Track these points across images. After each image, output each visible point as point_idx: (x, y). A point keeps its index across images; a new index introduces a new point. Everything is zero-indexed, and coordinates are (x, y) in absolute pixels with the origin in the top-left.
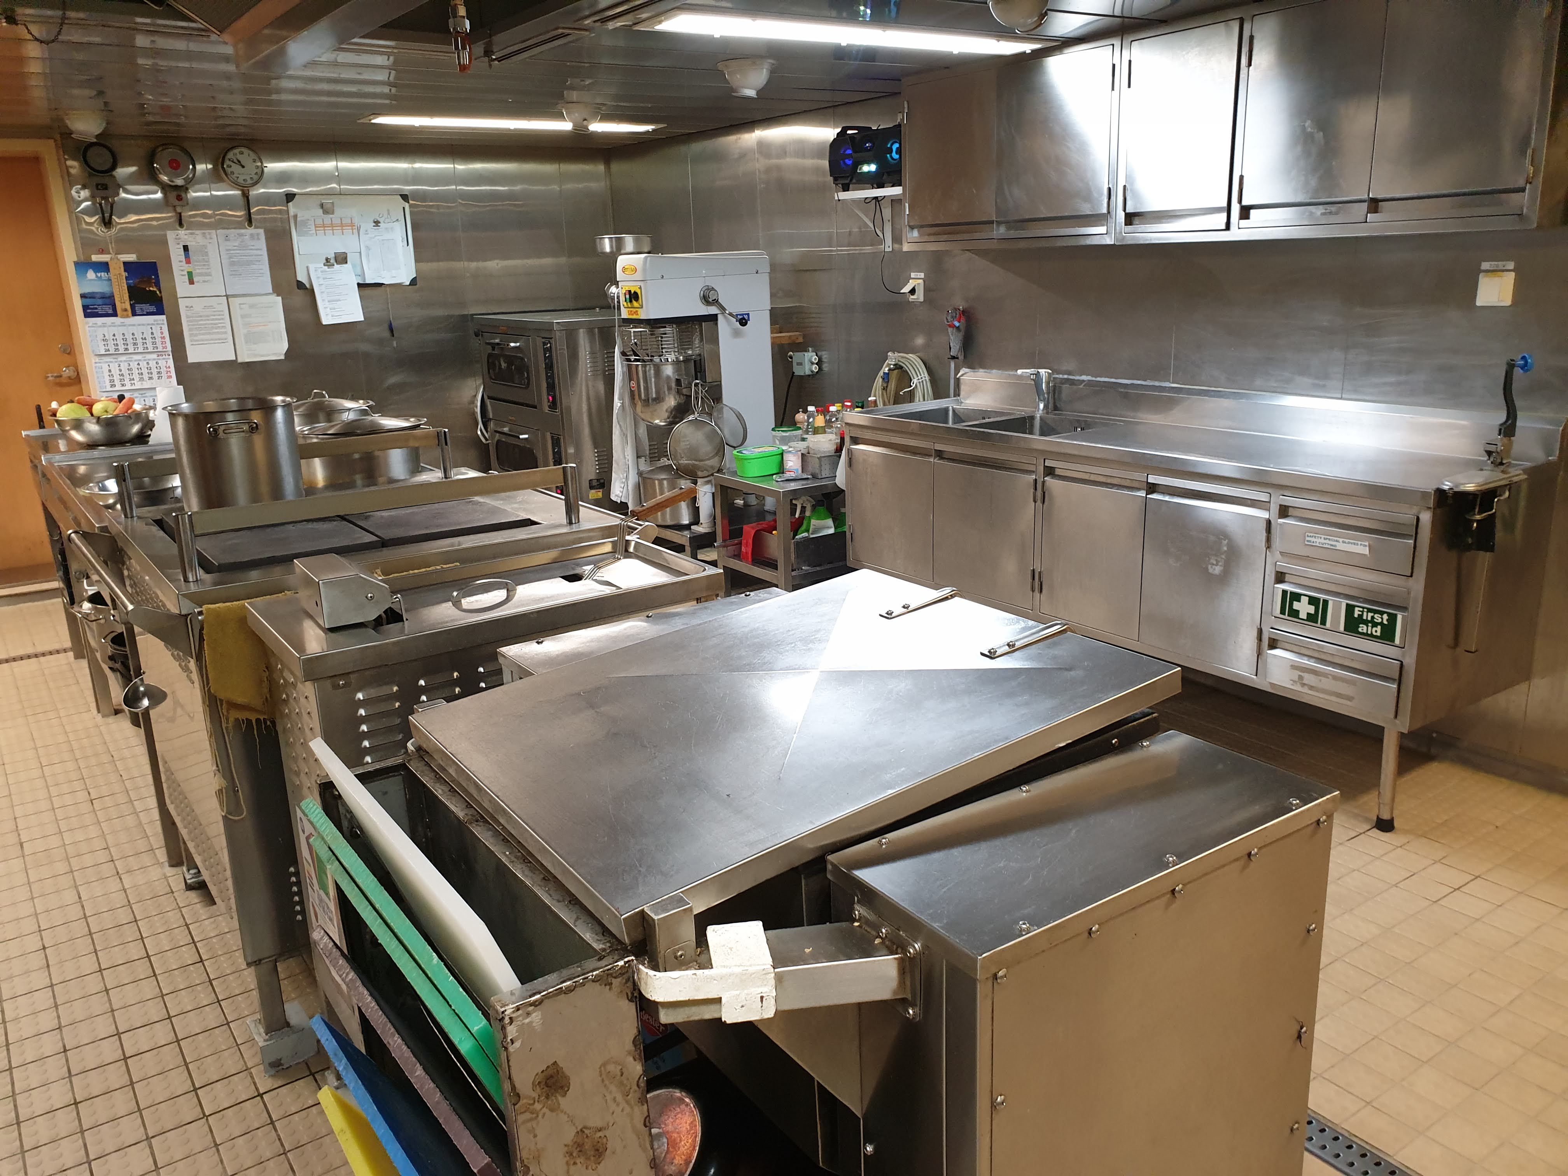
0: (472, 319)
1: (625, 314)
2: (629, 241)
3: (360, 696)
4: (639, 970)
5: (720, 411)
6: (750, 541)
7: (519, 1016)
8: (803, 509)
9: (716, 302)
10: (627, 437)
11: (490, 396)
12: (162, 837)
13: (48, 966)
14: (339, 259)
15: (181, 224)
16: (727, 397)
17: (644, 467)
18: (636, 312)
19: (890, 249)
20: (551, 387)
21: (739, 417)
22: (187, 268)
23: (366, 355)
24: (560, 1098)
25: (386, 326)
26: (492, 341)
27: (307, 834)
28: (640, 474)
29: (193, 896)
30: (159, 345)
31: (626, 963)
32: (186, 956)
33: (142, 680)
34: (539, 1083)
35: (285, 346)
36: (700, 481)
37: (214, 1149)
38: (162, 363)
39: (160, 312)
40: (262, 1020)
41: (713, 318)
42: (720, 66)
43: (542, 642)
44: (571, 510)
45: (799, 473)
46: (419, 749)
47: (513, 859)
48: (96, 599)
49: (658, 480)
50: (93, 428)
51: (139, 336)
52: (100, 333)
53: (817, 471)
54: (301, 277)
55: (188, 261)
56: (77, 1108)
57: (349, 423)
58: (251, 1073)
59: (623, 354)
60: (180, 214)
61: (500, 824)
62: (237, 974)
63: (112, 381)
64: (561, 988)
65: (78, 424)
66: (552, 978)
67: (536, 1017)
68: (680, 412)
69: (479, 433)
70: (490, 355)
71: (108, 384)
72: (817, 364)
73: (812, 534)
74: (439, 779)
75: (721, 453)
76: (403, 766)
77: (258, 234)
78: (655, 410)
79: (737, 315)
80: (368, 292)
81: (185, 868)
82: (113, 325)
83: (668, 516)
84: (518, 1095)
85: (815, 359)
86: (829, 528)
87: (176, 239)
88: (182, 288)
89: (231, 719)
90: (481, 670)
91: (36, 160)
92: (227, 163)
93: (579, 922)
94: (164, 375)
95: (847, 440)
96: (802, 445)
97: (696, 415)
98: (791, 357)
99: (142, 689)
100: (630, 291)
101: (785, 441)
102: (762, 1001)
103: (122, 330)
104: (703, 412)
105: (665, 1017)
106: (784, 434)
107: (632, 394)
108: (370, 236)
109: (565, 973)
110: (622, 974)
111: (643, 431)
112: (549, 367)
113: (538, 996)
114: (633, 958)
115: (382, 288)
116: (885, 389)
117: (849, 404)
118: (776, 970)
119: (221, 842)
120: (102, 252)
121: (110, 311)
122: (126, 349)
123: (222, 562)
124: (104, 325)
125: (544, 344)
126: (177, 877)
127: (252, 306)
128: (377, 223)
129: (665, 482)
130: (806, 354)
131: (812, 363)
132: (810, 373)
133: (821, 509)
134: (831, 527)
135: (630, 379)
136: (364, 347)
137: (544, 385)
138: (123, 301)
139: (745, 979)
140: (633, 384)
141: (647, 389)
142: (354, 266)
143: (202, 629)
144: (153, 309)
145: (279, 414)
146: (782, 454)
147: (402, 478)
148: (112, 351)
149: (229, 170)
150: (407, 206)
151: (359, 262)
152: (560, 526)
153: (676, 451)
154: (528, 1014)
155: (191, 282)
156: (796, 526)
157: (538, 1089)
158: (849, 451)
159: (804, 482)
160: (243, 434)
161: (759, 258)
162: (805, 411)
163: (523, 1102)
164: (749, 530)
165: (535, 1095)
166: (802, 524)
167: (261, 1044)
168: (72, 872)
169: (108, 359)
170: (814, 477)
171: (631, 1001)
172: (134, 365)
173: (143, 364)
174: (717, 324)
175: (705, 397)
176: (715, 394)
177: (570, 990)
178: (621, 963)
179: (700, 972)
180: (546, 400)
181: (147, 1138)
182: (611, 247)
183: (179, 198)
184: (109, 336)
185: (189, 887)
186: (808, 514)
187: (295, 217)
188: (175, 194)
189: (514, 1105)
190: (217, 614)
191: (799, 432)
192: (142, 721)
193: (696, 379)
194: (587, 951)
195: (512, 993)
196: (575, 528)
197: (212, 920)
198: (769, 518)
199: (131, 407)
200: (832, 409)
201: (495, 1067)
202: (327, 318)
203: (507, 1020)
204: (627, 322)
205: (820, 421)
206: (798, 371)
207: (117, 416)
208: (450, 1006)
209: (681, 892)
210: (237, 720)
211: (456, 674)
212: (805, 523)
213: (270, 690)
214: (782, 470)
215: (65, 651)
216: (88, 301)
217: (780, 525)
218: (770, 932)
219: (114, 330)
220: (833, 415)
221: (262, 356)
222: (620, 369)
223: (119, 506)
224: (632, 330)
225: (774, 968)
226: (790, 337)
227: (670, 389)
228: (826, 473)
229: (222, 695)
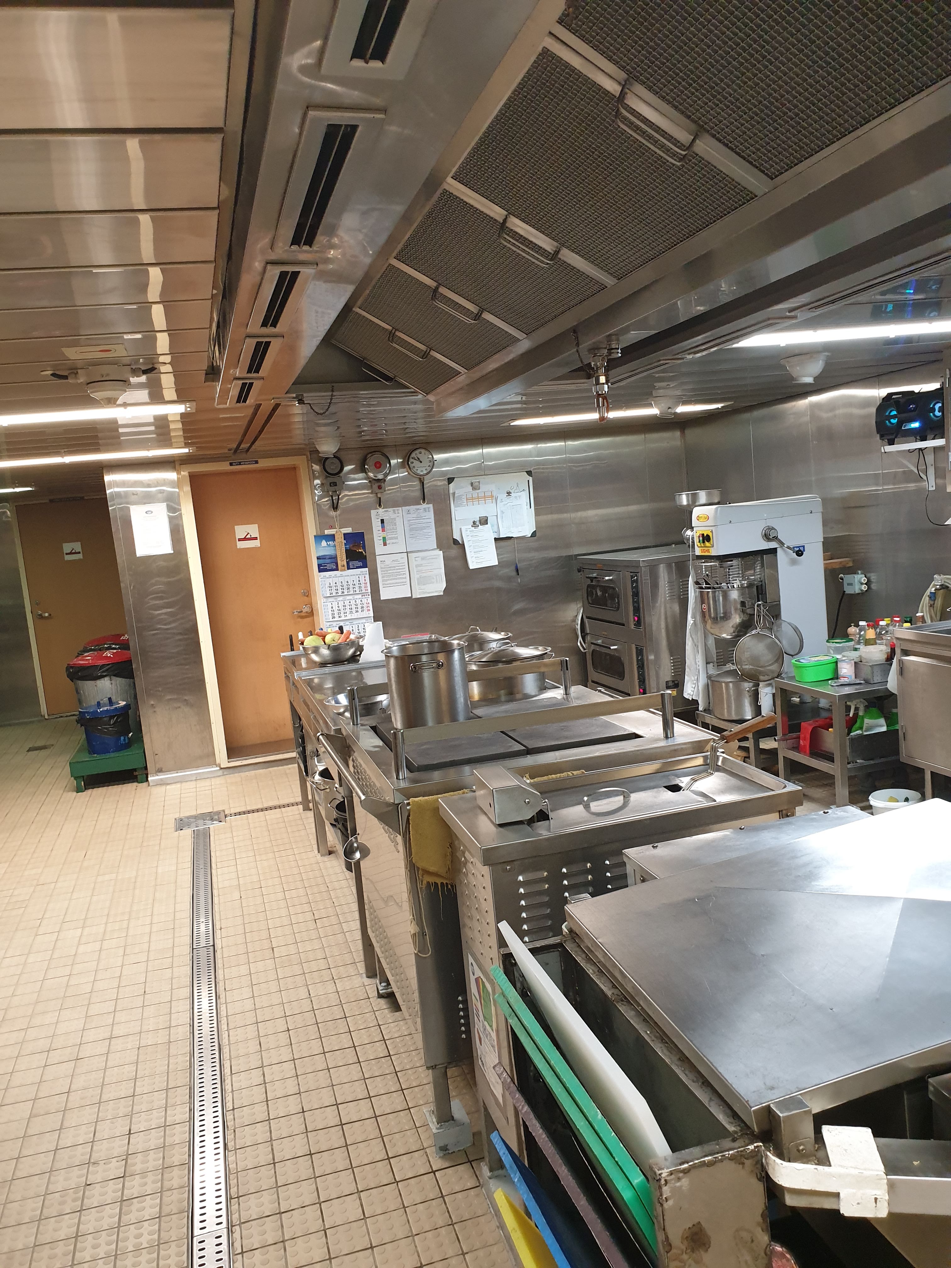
0: (576, 559)
1: (698, 552)
2: (703, 496)
3: (521, 878)
4: (767, 1156)
5: (780, 626)
6: (808, 736)
7: (671, 1180)
8: (857, 709)
9: (776, 538)
10: (698, 647)
11: (588, 616)
12: (362, 953)
13: (291, 1044)
14: (482, 521)
15: (380, 505)
16: (784, 615)
17: (712, 671)
18: (708, 551)
19: (934, 488)
20: (637, 610)
21: (796, 630)
22: (383, 534)
23: (499, 589)
24: (702, 1253)
25: (513, 568)
26: (591, 575)
27: (476, 976)
28: (709, 677)
29: (383, 1003)
30: (363, 589)
31: (755, 1147)
32: (379, 1049)
33: (356, 838)
34: (687, 1237)
35: (444, 585)
36: (761, 684)
37: (403, 1210)
38: (364, 601)
39: (365, 566)
40: (435, 1112)
41: (774, 551)
42: (782, 362)
43: (657, 847)
44: (667, 726)
45: (852, 679)
46: (571, 931)
47: (653, 1038)
48: (325, 774)
49: (724, 682)
50: (325, 652)
51: (351, 583)
52: (328, 581)
53: (870, 677)
54: (456, 536)
55: (383, 530)
56: (311, 1157)
57: (496, 653)
58: (426, 1152)
59: (697, 583)
60: (380, 498)
61: (639, 1005)
62: (414, 1070)
63: (333, 614)
64: (704, 1161)
65: (316, 650)
66: (696, 1151)
67: (685, 1182)
68: (744, 628)
69: (579, 644)
70: (588, 586)
71: (331, 617)
72: (866, 584)
73: (866, 731)
74: (589, 960)
75: (780, 660)
76: (560, 945)
77: (429, 508)
78: (723, 627)
79: (794, 548)
80: (502, 543)
81: (378, 982)
82: (336, 576)
83: (733, 713)
84: (670, 1245)
85: (864, 580)
86: (882, 726)
87: (376, 514)
88: (379, 548)
89: (425, 882)
90: (607, 862)
91: (294, 469)
92: (411, 460)
93: (712, 1103)
94: (365, 609)
95: (898, 651)
96: (854, 655)
97: (759, 629)
98: (842, 579)
99: (355, 845)
100: (703, 535)
101: (838, 651)
102: (876, 1202)
103: (341, 579)
104: (764, 627)
105: (790, 1201)
106: (838, 645)
107: (703, 614)
108: (505, 503)
109: (707, 1148)
110: (752, 1157)
111: (711, 642)
112: (636, 594)
113: (686, 1166)
114: (761, 1144)
115: (512, 540)
116: (931, 606)
117: (898, 619)
118: (889, 1177)
119: (412, 973)
120: (331, 527)
121: (334, 567)
122: (343, 592)
123: (420, 764)
124: (330, 577)
125: (632, 577)
126: (372, 986)
127: (423, 559)
128: (509, 493)
129: (731, 685)
130: (856, 576)
131: (862, 584)
132: (860, 592)
133: (874, 710)
134: (883, 726)
135: (703, 602)
136: (497, 584)
137: (631, 608)
138: (342, 560)
139: (860, 1181)
140: (705, 606)
141: (716, 609)
142: (492, 526)
143: (409, 816)
144: (360, 564)
145: (456, 655)
146: (836, 663)
147: (533, 694)
148: (334, 594)
149: (411, 466)
150: (531, 479)
151: (496, 523)
152: (658, 740)
153: (741, 659)
154: (679, 1179)
155: (385, 544)
156: (851, 723)
157: (685, 1242)
158: (901, 662)
159: (858, 687)
160: (432, 670)
161: (812, 500)
162: (857, 625)
163: (674, 1251)
164: (807, 726)
165: (684, 1247)
166: (856, 721)
167: (435, 1131)
168: (304, 973)
169: (331, 600)
170: (867, 682)
171: (759, 1180)
172: (347, 603)
173: (353, 602)
174: (776, 556)
175: (766, 614)
176: (775, 612)
177: (710, 1164)
178: (751, 1147)
179: (820, 1168)
180: (632, 620)
181: (358, 1192)
182: (688, 500)
183: (380, 487)
184: (333, 584)
185: (380, 996)
186: (861, 713)
187: (454, 494)
188: (377, 485)
189: (667, 1252)
190: (418, 805)
191: (852, 643)
192: (354, 868)
193: (759, 601)
194: (723, 1133)
195: (666, 1159)
196: (670, 742)
197: (396, 1023)
198: (824, 714)
199: (348, 638)
200: (882, 623)
201: (651, 1219)
202: (473, 564)
203: (663, 1182)
204: (699, 557)
205: (871, 634)
206: (848, 590)
207: (340, 644)
208: (614, 1158)
209: (800, 1094)
210: (428, 883)
211: (589, 865)
212: (859, 721)
213: (452, 862)
214: (836, 677)
215: (297, 804)
216: (321, 561)
217: (835, 722)
218: (878, 1139)
219: (336, 580)
220: (882, 628)
221: (429, 593)
222: (693, 594)
223: (347, 714)
224: (704, 564)
225: (887, 1175)
226: (841, 563)
227: (736, 609)
228: (877, 678)
229: (421, 864)
